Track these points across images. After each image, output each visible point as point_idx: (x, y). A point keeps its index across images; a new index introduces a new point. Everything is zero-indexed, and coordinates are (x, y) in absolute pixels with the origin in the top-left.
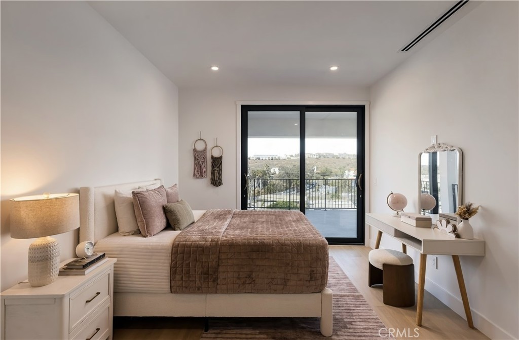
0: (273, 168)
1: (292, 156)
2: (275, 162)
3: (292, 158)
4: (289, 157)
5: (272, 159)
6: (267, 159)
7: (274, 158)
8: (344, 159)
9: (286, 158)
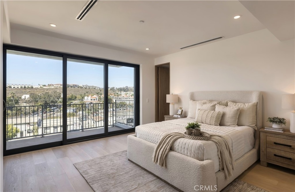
0: (24, 95)
1: (45, 86)
2: (28, 90)
3: (44, 87)
4: (42, 86)
5: (25, 88)
6: (20, 87)
7: (27, 87)
8: (86, 88)
9: (39, 87)
